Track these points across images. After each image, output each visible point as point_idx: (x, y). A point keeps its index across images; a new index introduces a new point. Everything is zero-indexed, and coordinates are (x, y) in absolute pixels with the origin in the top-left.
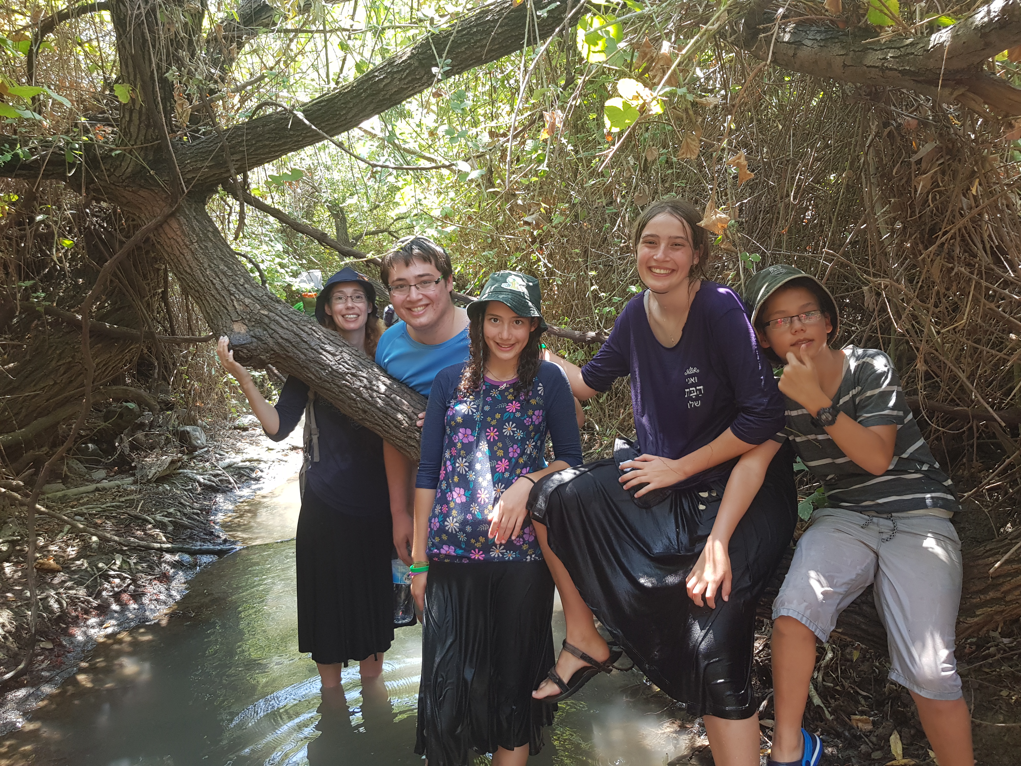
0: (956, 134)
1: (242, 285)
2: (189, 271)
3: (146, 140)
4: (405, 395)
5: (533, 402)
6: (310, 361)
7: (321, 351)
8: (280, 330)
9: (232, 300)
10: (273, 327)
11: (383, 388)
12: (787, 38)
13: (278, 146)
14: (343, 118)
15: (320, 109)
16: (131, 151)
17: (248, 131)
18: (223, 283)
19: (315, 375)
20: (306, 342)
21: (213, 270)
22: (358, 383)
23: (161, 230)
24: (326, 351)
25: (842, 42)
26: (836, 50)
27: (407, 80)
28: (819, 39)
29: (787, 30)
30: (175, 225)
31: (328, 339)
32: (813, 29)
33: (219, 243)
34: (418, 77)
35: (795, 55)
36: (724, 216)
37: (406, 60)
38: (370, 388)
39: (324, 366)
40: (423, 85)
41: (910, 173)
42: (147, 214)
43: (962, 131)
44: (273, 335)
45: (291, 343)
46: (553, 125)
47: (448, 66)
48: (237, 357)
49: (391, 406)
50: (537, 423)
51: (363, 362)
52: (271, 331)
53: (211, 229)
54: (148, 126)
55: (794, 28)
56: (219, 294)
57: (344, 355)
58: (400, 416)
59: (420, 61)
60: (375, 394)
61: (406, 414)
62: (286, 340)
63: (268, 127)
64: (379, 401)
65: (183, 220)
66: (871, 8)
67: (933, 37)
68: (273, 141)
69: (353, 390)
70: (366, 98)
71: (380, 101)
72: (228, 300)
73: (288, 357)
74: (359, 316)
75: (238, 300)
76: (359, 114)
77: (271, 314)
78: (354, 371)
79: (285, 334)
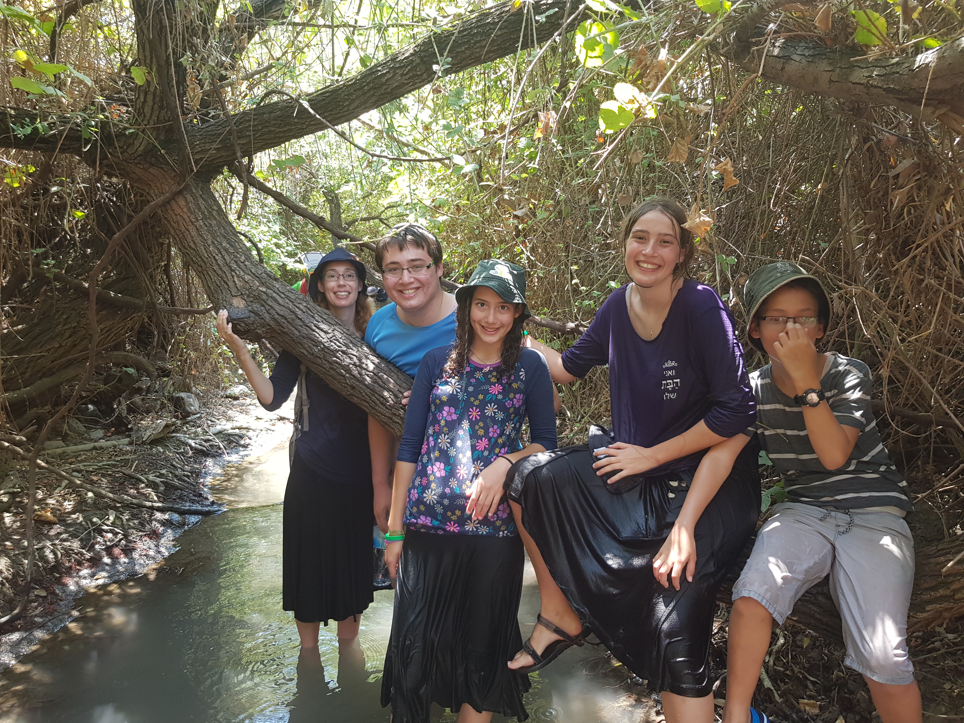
0: (935, 152)
1: (242, 262)
2: (193, 246)
3: (158, 121)
4: (392, 374)
5: (515, 385)
6: (303, 337)
7: (314, 328)
8: (276, 307)
9: (233, 276)
10: (270, 303)
11: (371, 367)
12: (776, 52)
13: (283, 132)
14: (346, 109)
15: (324, 100)
16: (144, 130)
17: (255, 117)
18: (224, 259)
19: (307, 351)
20: (301, 320)
21: (216, 247)
22: (348, 360)
23: (168, 207)
24: (319, 328)
25: (829, 59)
26: (823, 66)
27: (408, 76)
28: (807, 54)
29: (777, 44)
30: (182, 203)
31: (321, 317)
32: (801, 45)
33: (223, 221)
34: (419, 74)
35: (783, 68)
36: (707, 219)
37: (408, 57)
38: (360, 366)
39: (317, 343)
40: (423, 81)
41: (888, 187)
42: (156, 191)
43: (940, 149)
44: (270, 311)
45: (286, 319)
46: (547, 125)
47: (448, 64)
48: (235, 330)
49: (378, 384)
50: (517, 406)
51: (353, 341)
52: (268, 307)
53: (215, 208)
54: (161, 108)
55: (783, 43)
56: (221, 269)
57: (336, 332)
58: (386, 394)
59: (421, 58)
60: (363, 372)
61: (392, 392)
62: (281, 316)
63: (273, 114)
64: (368, 378)
65: (189, 198)
66: (859, 28)
67: (919, 57)
68: (278, 128)
69: (343, 367)
70: (369, 91)
71: (382, 94)
72: (229, 276)
73: (283, 332)
74: (350, 293)
75: (238, 276)
76: (360, 106)
77: (269, 291)
78: (344, 348)
79: (281, 310)
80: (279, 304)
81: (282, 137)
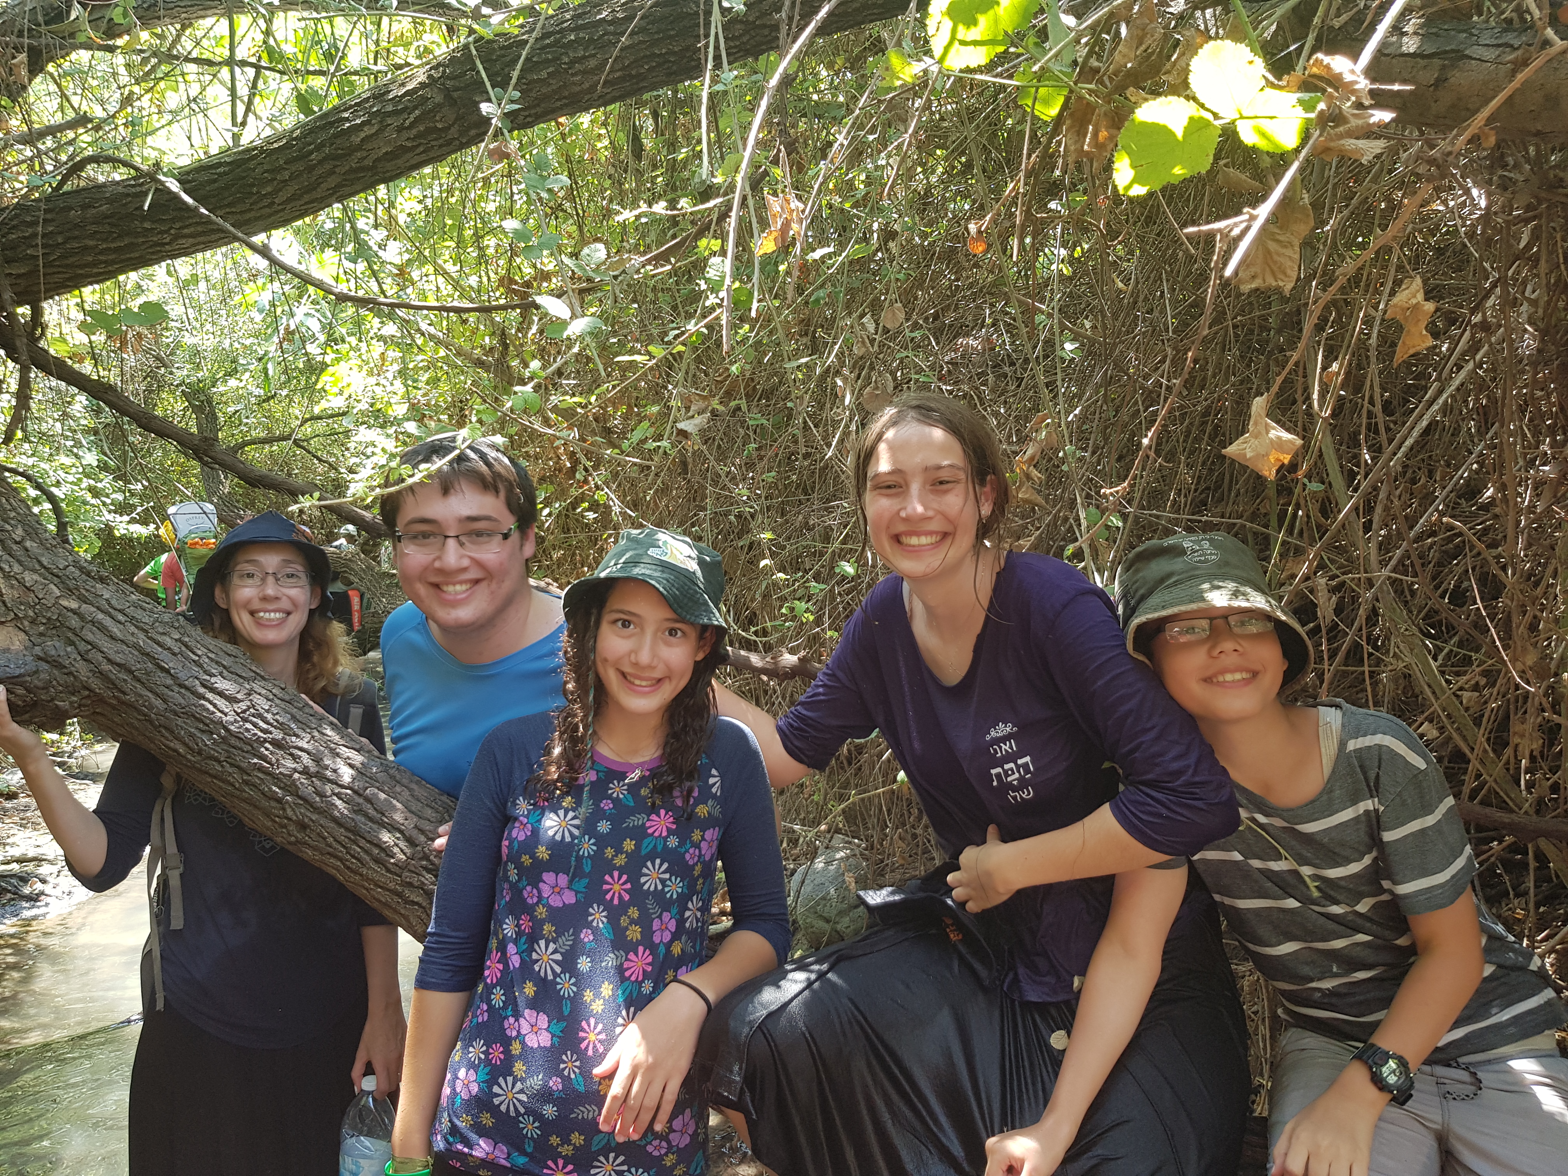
1: (16, 543)
4: (398, 789)
5: (702, 810)
6: (176, 714)
7: (202, 690)
8: (105, 644)
10: (90, 637)
11: (346, 774)
12: (1410, 45)
13: (116, 250)
14: (266, 202)
15: (215, 181)
17: (49, 216)
19: (185, 744)
20: (167, 671)
22: (290, 764)
24: (213, 690)
27: (414, 131)
29: (1407, 29)
31: (217, 663)
34: (439, 126)
35: (1440, 81)
37: (414, 91)
38: (319, 775)
39: (209, 725)
40: (449, 143)
44: (90, 656)
45: (131, 672)
47: (513, 103)
49: (366, 815)
50: (708, 857)
51: (299, 714)
52: (83, 647)
55: (1426, 26)
57: (258, 700)
58: (386, 837)
59: (447, 93)
60: (328, 788)
61: (401, 832)
62: (119, 665)
63: (94, 211)
64: (338, 803)
68: (105, 240)
69: (277, 779)
70: (320, 162)
71: (352, 171)
73: (123, 703)
74: (289, 613)
75: (7, 576)
76: (301, 195)
77: (86, 608)
78: (278, 735)
79: (117, 652)
81: (113, 262)
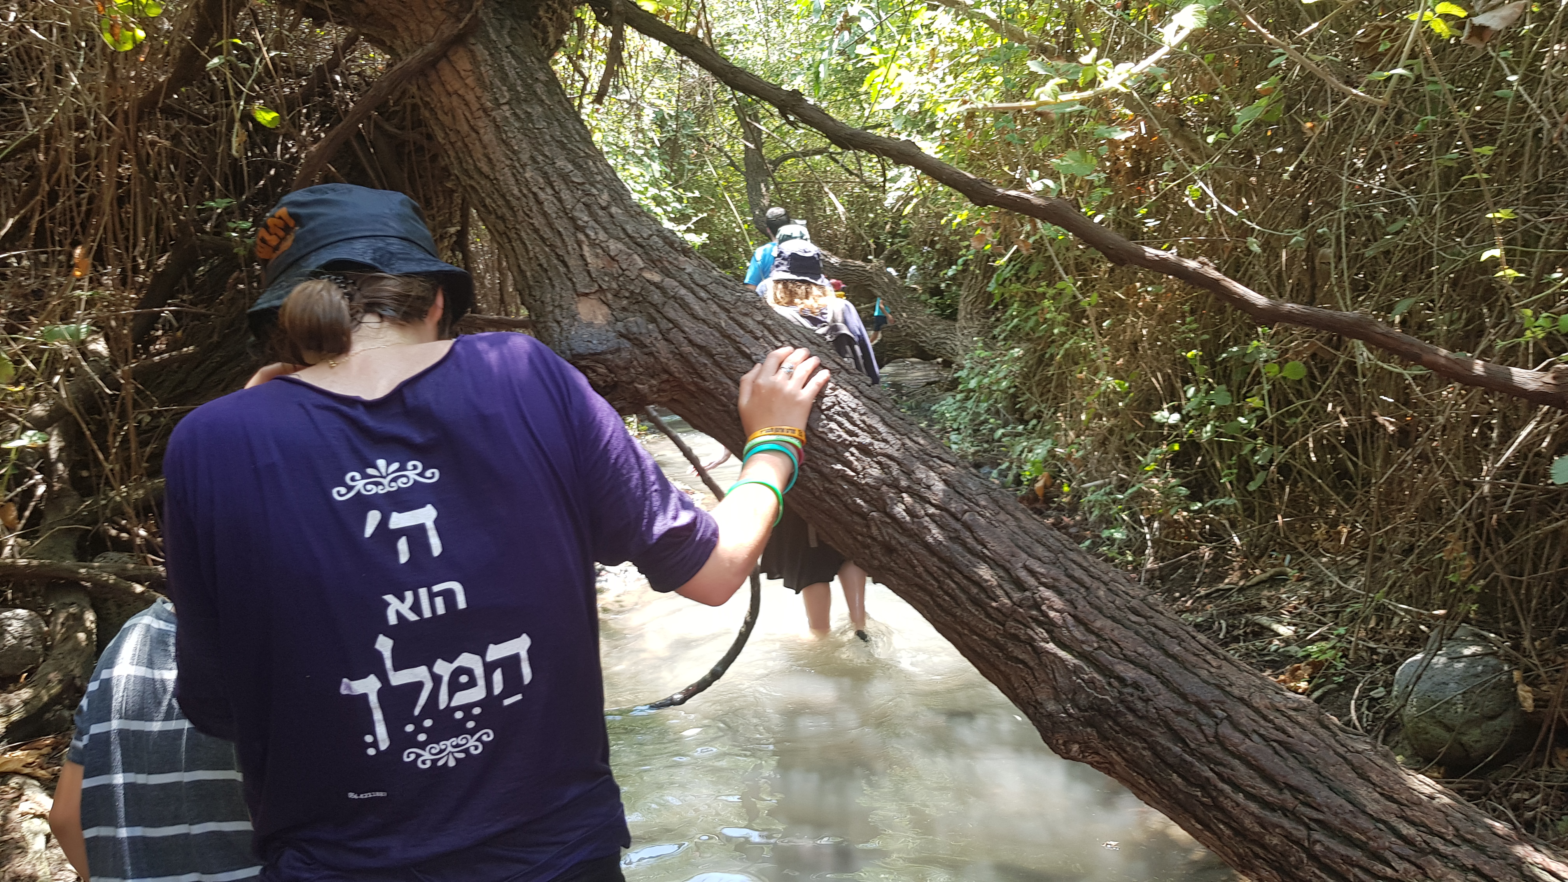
1: (603, 208)
2: (486, 169)
8: (687, 324)
9: (579, 244)
10: (671, 314)
11: (942, 494)
18: (560, 200)
20: (749, 357)
21: (540, 169)
22: (877, 474)
23: (433, 76)
30: (464, 65)
33: (558, 109)
38: (906, 489)
44: (671, 336)
45: (711, 356)
51: (888, 417)
52: (665, 325)
53: (542, 76)
56: (550, 225)
58: (987, 575)
60: (921, 508)
61: (1006, 570)
62: (700, 347)
64: (932, 526)
65: (481, 51)
69: (862, 490)
72: (570, 242)
75: (593, 244)
77: (669, 282)
78: (866, 439)
79: (699, 333)
80: (695, 317)
